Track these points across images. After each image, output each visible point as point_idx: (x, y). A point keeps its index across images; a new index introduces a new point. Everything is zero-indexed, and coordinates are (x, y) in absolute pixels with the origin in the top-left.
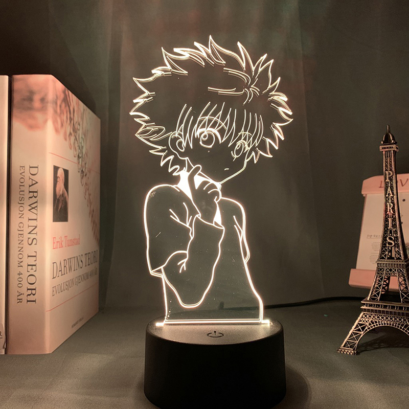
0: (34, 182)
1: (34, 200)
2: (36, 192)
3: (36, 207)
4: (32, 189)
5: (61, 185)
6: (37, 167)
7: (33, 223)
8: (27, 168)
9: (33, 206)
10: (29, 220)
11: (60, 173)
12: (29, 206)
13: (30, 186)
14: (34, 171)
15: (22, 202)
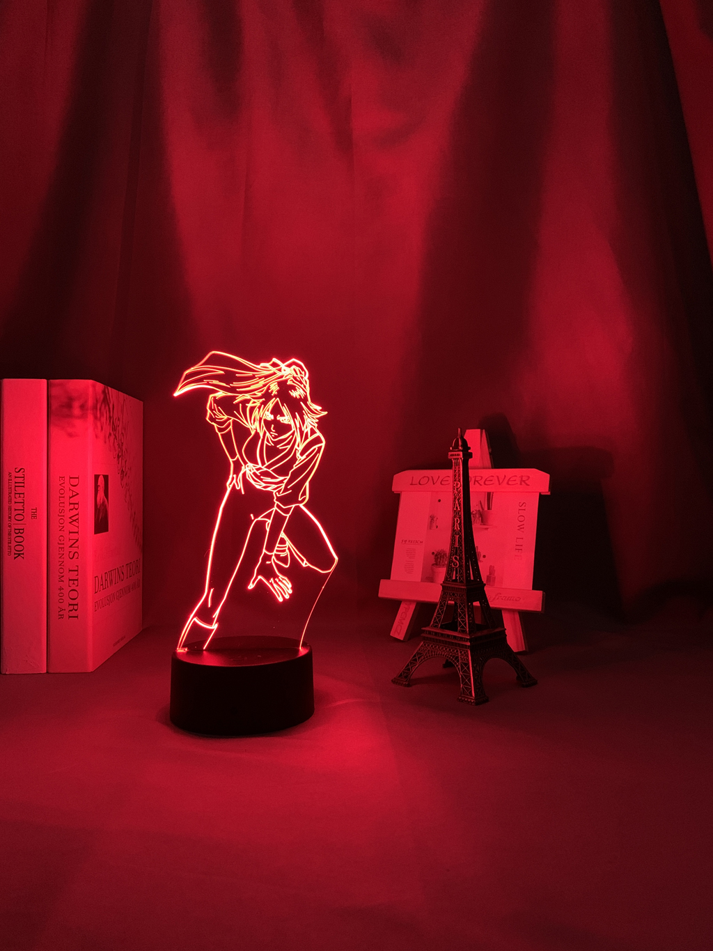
0: (74, 494)
1: (76, 512)
2: (78, 504)
3: (78, 519)
4: (72, 500)
5: (101, 494)
6: (78, 478)
7: (74, 536)
8: (67, 479)
9: (74, 518)
10: (70, 532)
11: (101, 480)
12: (70, 518)
13: (70, 498)
14: (74, 482)
15: (62, 514)
